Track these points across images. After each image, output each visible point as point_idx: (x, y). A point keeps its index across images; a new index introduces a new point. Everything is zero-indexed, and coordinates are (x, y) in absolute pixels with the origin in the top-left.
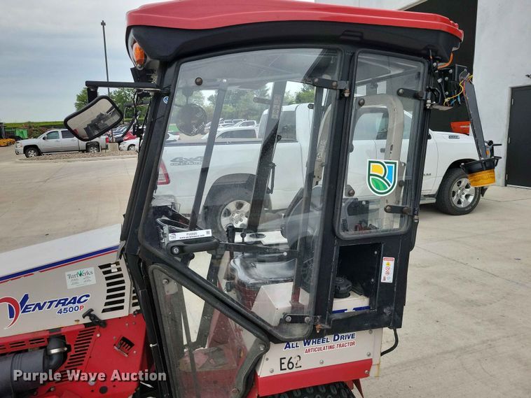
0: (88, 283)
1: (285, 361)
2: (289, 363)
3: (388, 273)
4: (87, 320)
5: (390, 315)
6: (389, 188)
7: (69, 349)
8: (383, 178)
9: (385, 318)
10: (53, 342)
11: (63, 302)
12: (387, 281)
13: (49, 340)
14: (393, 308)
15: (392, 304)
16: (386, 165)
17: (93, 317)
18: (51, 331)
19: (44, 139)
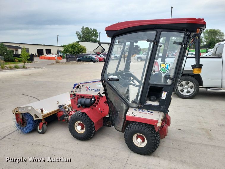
0: (100, 87)
1: (133, 113)
2: (134, 114)
3: (164, 96)
4: (99, 95)
5: (163, 109)
6: (166, 71)
7: (96, 100)
8: (165, 68)
9: (162, 109)
10: (93, 98)
11: (95, 90)
12: (163, 98)
13: (92, 97)
14: (164, 107)
15: (164, 105)
16: (166, 64)
17: (100, 94)
18: (93, 95)
19: (144, 55)
